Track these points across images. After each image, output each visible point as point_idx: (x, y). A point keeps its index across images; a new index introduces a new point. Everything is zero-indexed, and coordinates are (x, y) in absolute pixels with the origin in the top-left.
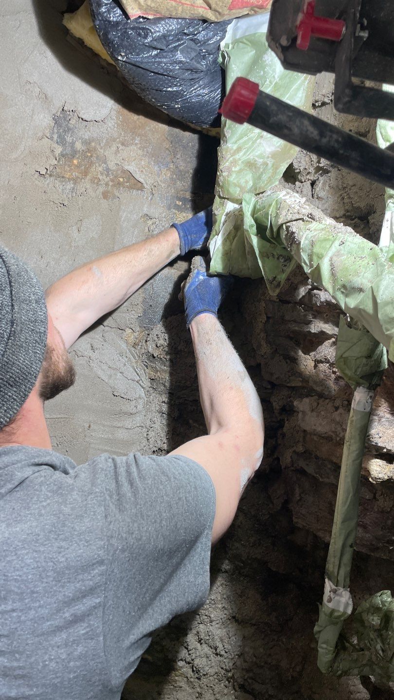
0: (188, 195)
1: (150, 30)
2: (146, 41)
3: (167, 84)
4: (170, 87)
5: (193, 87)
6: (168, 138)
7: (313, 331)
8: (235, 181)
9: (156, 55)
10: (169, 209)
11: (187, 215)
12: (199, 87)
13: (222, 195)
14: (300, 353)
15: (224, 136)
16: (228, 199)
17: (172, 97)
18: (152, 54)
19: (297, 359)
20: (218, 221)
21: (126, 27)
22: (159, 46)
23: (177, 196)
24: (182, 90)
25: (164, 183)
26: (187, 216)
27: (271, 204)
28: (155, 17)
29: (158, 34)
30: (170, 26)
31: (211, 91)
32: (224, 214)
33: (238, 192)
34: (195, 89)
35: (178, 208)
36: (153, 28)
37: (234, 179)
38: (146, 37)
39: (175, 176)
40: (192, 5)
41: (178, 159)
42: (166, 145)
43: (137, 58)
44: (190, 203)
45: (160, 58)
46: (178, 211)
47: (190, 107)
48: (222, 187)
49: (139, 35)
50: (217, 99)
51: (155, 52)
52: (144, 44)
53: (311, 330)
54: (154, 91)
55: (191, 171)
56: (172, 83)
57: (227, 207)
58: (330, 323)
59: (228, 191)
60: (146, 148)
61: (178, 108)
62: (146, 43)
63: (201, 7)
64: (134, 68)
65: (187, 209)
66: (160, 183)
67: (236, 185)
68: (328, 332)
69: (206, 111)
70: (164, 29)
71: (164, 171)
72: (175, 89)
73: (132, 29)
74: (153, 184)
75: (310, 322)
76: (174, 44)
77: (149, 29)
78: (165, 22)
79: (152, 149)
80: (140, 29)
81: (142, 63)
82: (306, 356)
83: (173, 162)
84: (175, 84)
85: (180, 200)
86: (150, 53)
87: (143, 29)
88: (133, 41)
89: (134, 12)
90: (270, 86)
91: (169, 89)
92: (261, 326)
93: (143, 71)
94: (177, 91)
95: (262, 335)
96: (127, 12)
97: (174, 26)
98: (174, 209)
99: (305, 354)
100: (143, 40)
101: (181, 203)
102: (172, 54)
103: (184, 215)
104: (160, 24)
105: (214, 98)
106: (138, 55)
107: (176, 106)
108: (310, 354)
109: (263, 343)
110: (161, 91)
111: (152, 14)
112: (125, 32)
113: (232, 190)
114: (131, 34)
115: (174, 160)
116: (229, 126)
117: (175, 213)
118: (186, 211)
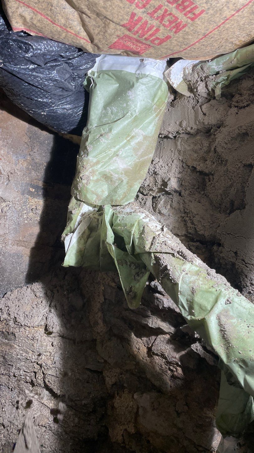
0: (41, 184)
1: (32, 46)
2: (27, 55)
3: (39, 95)
4: (41, 98)
5: (61, 101)
6: (28, 134)
7: (150, 325)
8: (93, 189)
9: (33, 70)
10: (23, 194)
11: (39, 200)
12: (66, 102)
13: (78, 198)
14: (133, 335)
15: (86, 148)
16: (84, 202)
17: (41, 106)
18: (29, 67)
19: (130, 341)
20: (74, 220)
21: (8, 37)
22: (39, 62)
23: (31, 184)
24: (51, 102)
25: (20, 171)
26: (39, 202)
27: (134, 225)
28: (37, 35)
29: (39, 51)
30: (51, 47)
31: (76, 108)
32: (80, 214)
33: (94, 199)
34: (62, 104)
35: (30, 193)
36: (35, 45)
37: (92, 187)
38: (27, 51)
39: (30, 167)
40: (76, 35)
41: (34, 152)
42: (26, 139)
43: (15, 68)
44: (42, 191)
45: (37, 73)
46: (31, 197)
47: (54, 117)
48: (80, 192)
49: (20, 48)
50: (79, 114)
51: (32, 67)
52: (24, 57)
53: (148, 324)
54: (25, 99)
55: (45, 164)
56: (44, 95)
57: (83, 209)
58: (167, 323)
59: (86, 196)
60: (6, 139)
61: (44, 115)
62: (27, 57)
63: (83, 39)
64: (10, 75)
65: (39, 195)
66: (16, 171)
67: (93, 193)
68: (165, 330)
69: (68, 122)
70: (45, 48)
71: (21, 160)
72: (45, 100)
73: (14, 41)
74: (9, 171)
75: (148, 317)
76: (52, 63)
77: (30, 45)
78: (47, 42)
79: (12, 141)
80: (22, 42)
81: (19, 73)
82: (138, 339)
83: (30, 155)
84: (46, 97)
85: (33, 187)
86: (28, 66)
87: (26, 43)
88: (14, 53)
89: (17, 25)
90: (131, 117)
91: (40, 100)
92: (99, 305)
93: (18, 80)
94: (46, 103)
95: (100, 314)
96: (11, 24)
97: (54, 47)
98: (27, 194)
99: (137, 337)
100: (24, 53)
101: (34, 190)
102: (49, 72)
103: (36, 200)
104: (41, 43)
105: (76, 113)
106: (16, 65)
107: (42, 113)
108: (142, 339)
109: (100, 322)
110: (31, 99)
111: (34, 32)
112: (7, 42)
113: (89, 196)
114: (12, 45)
115: (31, 153)
116: (91, 141)
117: (28, 198)
118: (38, 197)
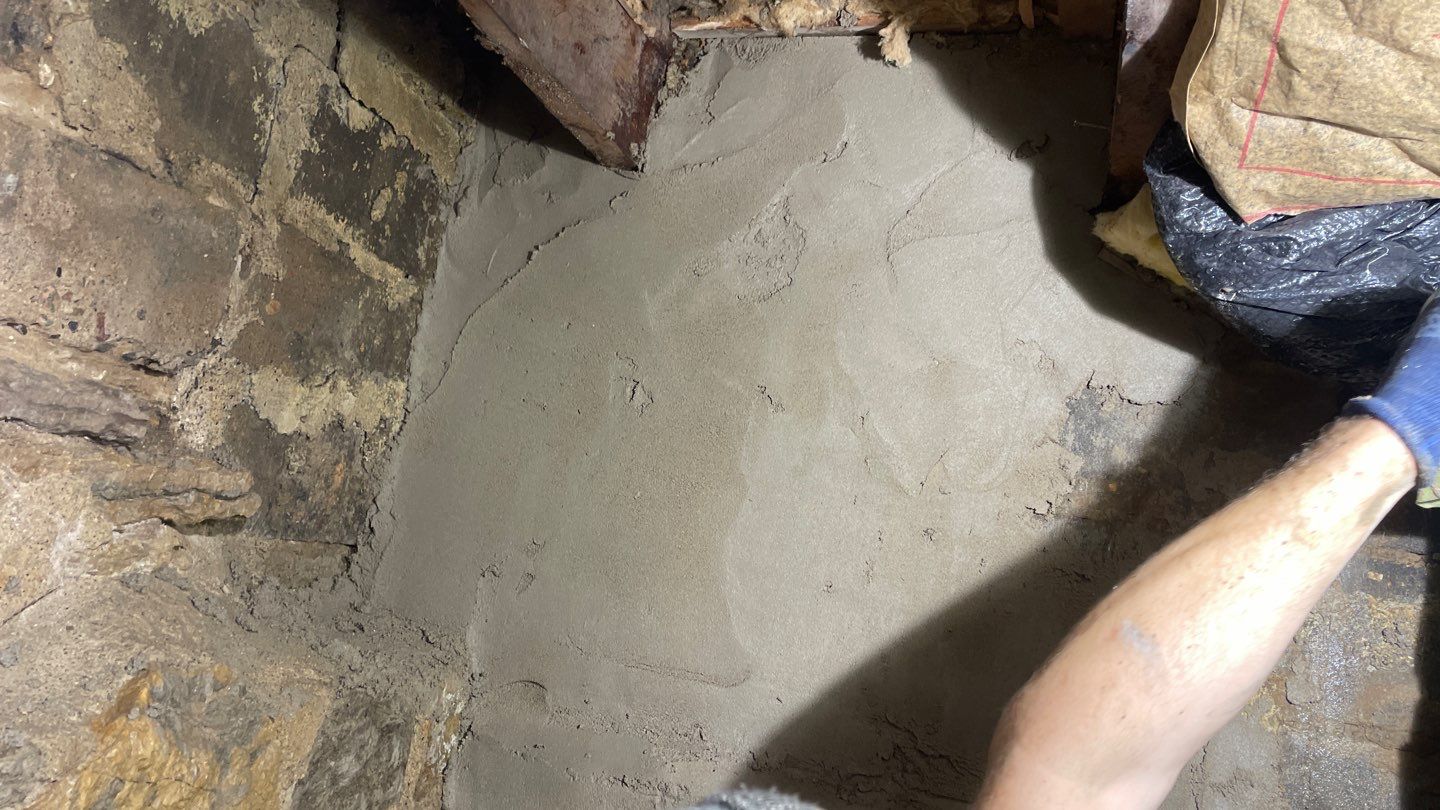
1: (1295, 240)
2: (1286, 261)
9: (1310, 284)
10: (1350, 590)
11: (1401, 605)
18: (1298, 281)
21: (1236, 240)
22: (1317, 265)
23: (1371, 561)
26: (1402, 609)
28: (1306, 210)
29: (1315, 244)
30: (1343, 225)
35: (1372, 587)
36: (1300, 235)
38: (1285, 252)
40: (1400, 182)
43: (1264, 293)
44: (1407, 578)
45: (1320, 288)
46: (1376, 597)
49: (1269, 251)
51: (1305, 278)
52: (1279, 267)
62: (1286, 264)
63: (1423, 182)
64: (1256, 311)
70: (1330, 232)
73: (1251, 242)
76: (1355, 256)
77: (1291, 239)
78: (1332, 219)
80: (1270, 239)
81: (1274, 302)
85: (1378, 569)
86: (1295, 281)
87: (1277, 240)
88: (1254, 265)
89: (1253, 210)
93: (1276, 315)
96: (1239, 213)
97: (1355, 222)
98: (1363, 590)
100: (1277, 260)
101: (1381, 577)
102: (1350, 278)
103: (1393, 605)
104: (1318, 224)
106: (1265, 286)
111: (1297, 208)
112: (1235, 250)
114: (1248, 252)
117: (1367, 601)
118: (1397, 597)
